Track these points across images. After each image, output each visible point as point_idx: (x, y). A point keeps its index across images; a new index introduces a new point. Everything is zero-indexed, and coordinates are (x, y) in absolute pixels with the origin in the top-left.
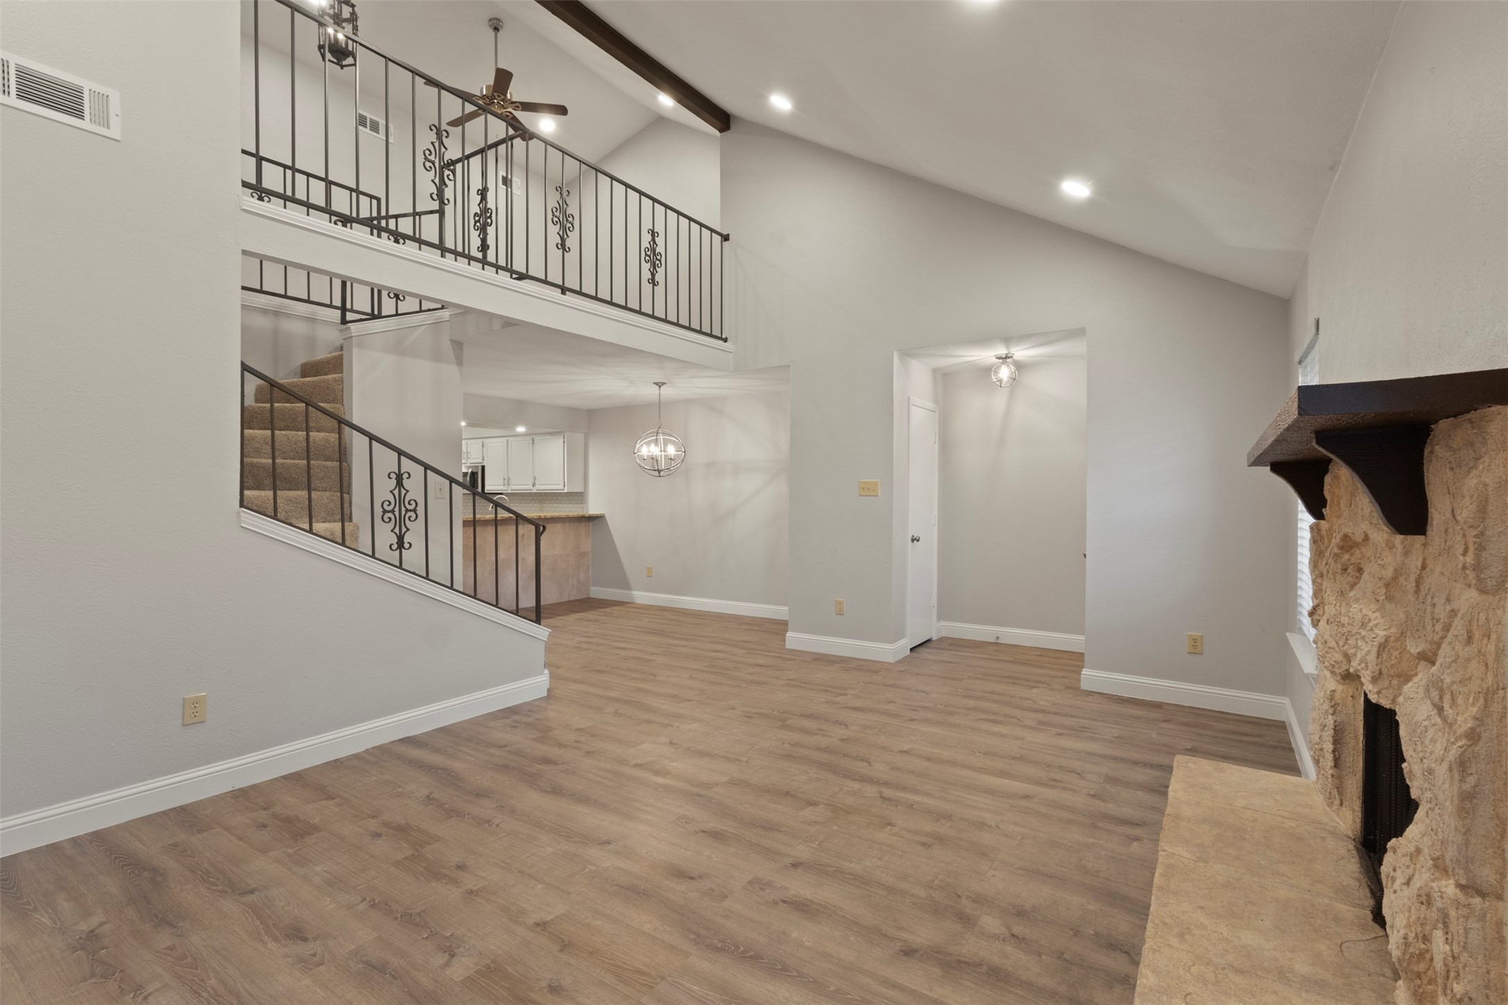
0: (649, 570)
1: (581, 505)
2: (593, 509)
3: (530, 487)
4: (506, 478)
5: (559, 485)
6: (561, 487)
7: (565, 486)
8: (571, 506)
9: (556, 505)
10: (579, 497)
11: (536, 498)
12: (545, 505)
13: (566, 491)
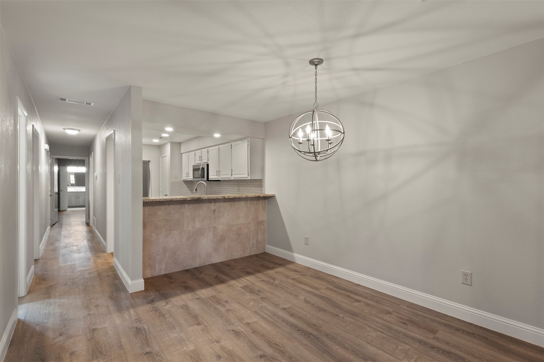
0: (307, 239)
1: (260, 188)
2: (268, 192)
3: (230, 176)
4: (218, 171)
5: (245, 174)
6: (246, 176)
7: (248, 175)
8: (255, 188)
9: (246, 188)
10: (259, 183)
11: (236, 183)
12: (241, 188)
13: (249, 179)
